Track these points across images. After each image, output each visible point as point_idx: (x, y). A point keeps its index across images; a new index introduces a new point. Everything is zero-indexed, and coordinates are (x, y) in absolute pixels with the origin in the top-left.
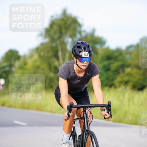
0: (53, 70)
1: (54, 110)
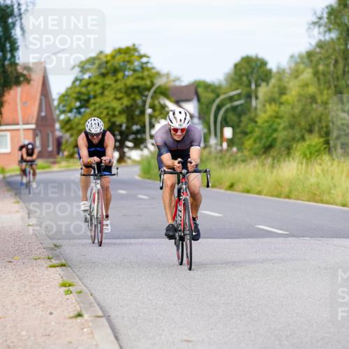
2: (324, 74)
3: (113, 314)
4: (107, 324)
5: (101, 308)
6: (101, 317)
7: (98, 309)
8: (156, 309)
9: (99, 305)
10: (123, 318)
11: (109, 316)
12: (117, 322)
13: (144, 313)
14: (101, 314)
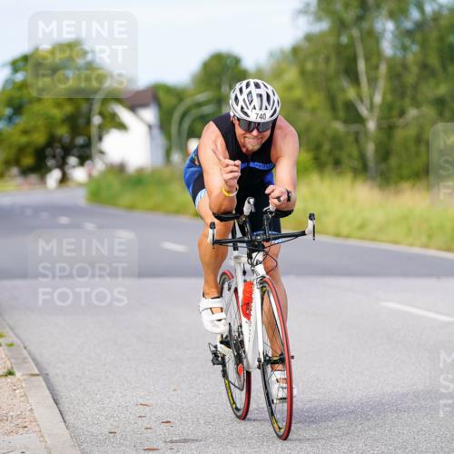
0: (342, 114)
1: (345, 231)
2: (313, 74)
3: (52, 372)
4: (44, 384)
5: (37, 365)
6: (38, 375)
7: (33, 365)
8: (104, 365)
9: (34, 360)
10: (64, 376)
11: (47, 374)
12: (56, 381)
13: (90, 371)
14: (37, 372)
